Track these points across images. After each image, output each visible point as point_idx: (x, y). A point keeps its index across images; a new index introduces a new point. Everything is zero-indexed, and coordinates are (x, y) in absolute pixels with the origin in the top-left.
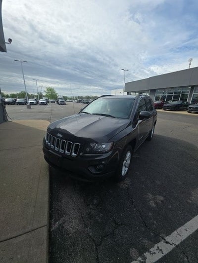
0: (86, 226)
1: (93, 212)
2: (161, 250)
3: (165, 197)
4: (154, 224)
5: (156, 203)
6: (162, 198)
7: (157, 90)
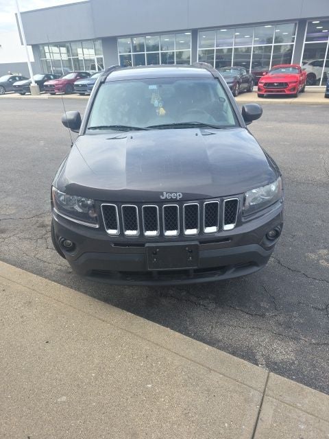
1: (281, 319)
7: (119, 40)
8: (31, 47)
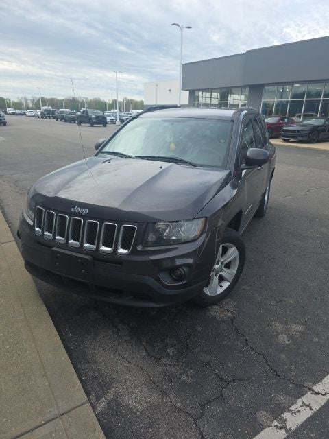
0: (165, 394)
1: (172, 370)
2: (308, 406)
3: (305, 324)
4: (290, 370)
5: (290, 337)
6: (300, 328)
7: (266, 88)
8: (188, 92)
